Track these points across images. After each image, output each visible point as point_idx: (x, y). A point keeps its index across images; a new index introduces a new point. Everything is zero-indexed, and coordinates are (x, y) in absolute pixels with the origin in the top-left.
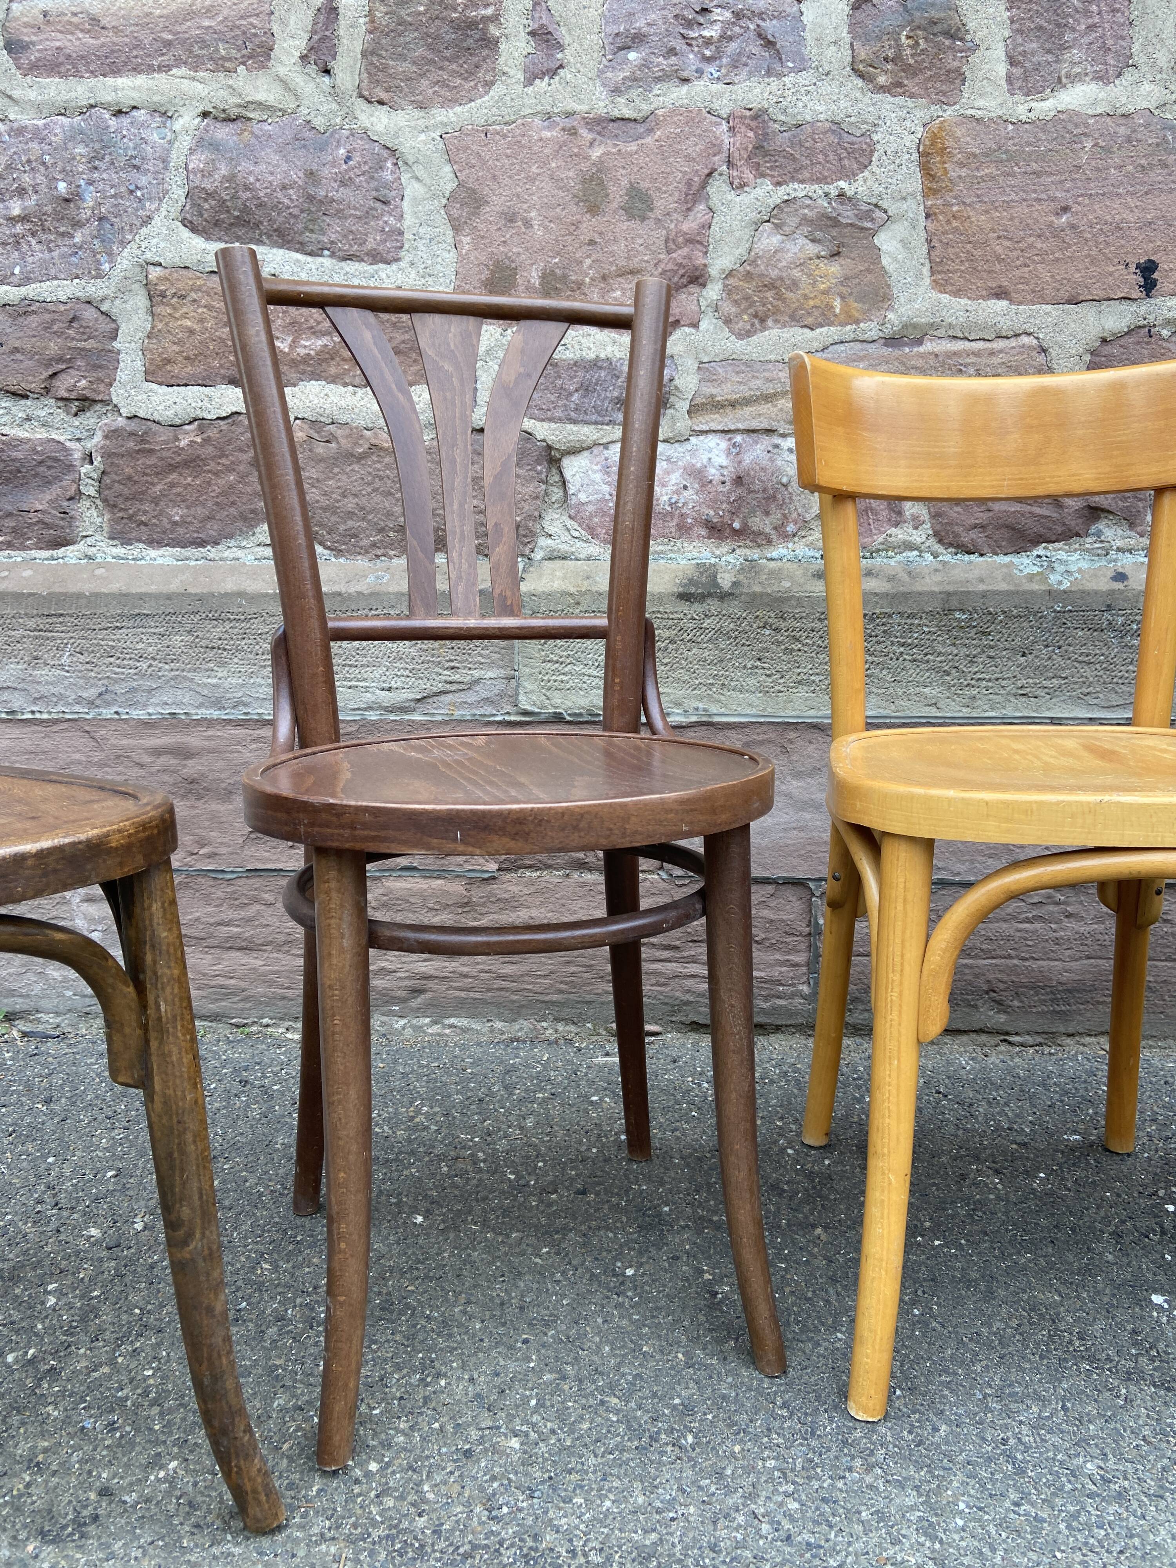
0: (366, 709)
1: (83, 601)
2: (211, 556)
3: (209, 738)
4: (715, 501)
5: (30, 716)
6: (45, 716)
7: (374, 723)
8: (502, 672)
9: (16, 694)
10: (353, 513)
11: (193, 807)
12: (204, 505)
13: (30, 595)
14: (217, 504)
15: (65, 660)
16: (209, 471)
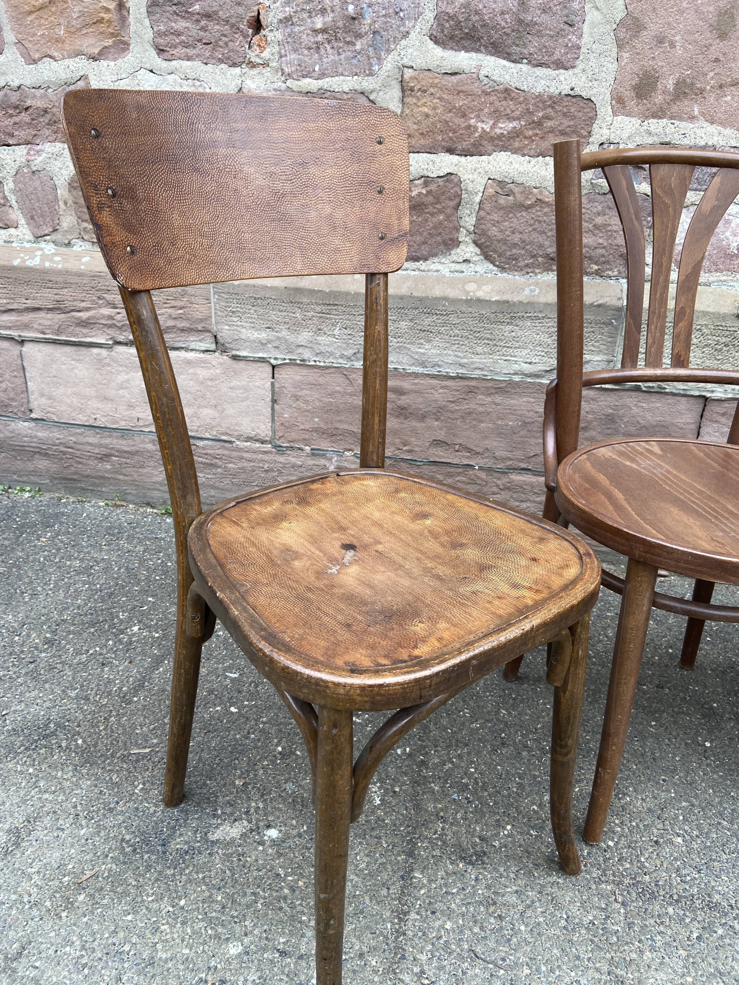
0: (513, 374)
1: (349, 298)
2: (422, 268)
3: (415, 384)
5: (313, 363)
6: (322, 364)
7: (517, 383)
8: (605, 357)
9: (307, 350)
10: (517, 244)
11: (402, 423)
12: (421, 234)
13: (319, 291)
14: (430, 234)
15: (336, 332)
16: (428, 213)
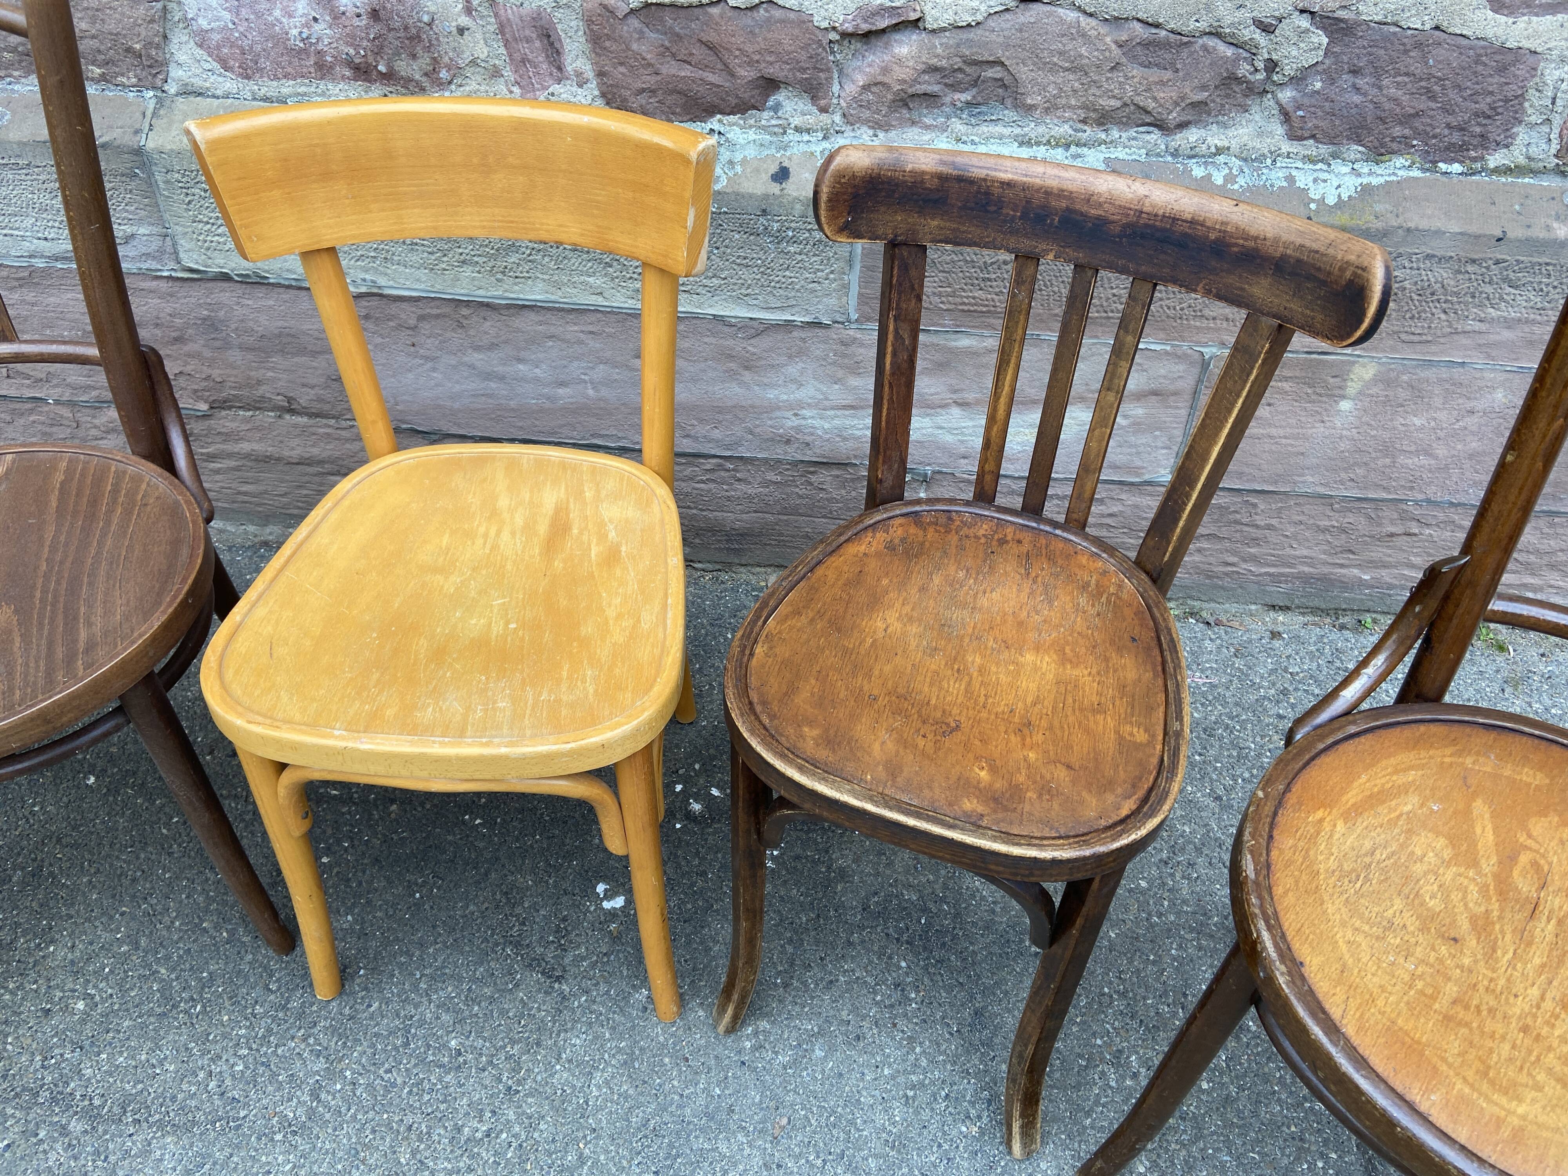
0: (30, 257)
4: (353, 36)
7: (43, 270)
8: (155, 230)
